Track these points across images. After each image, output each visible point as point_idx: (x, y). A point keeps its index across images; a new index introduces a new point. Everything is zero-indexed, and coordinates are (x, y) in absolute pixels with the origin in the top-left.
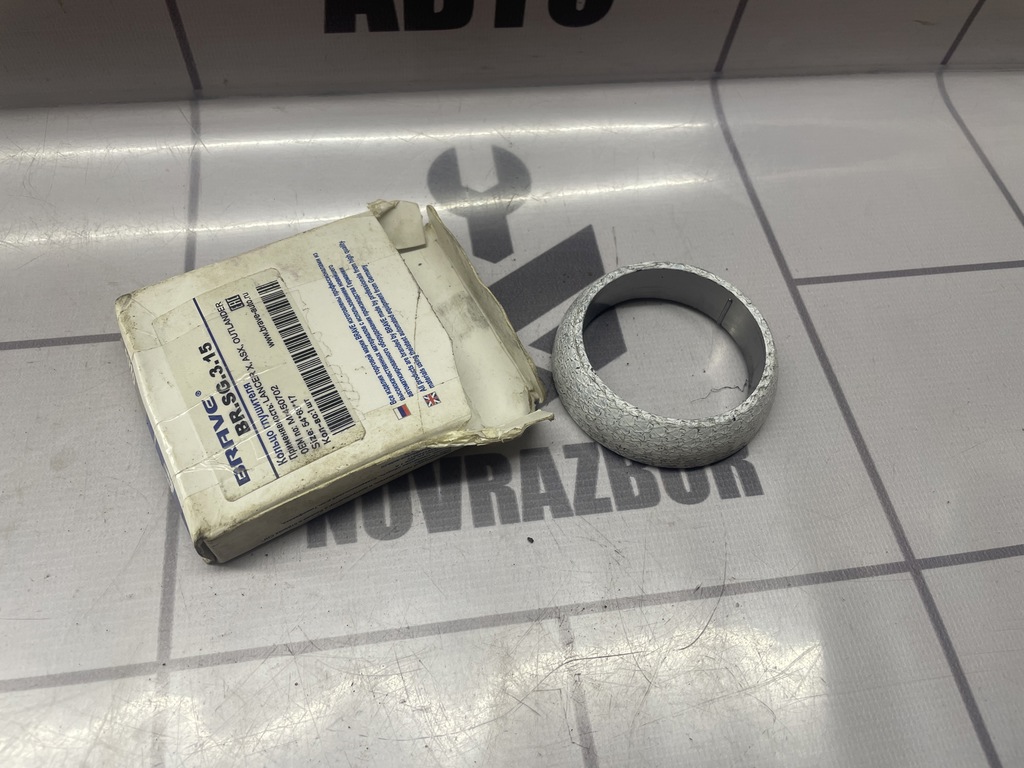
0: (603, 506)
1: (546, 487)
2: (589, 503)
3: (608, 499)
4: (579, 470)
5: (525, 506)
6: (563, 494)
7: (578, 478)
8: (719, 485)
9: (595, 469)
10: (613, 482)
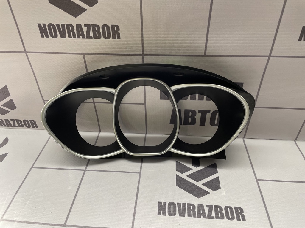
0: (213, 218)
1: (202, 212)
2: (210, 217)
3: (214, 216)
4: (209, 210)
5: (198, 215)
6: (205, 214)
7: (209, 211)
8: (237, 218)
9: (212, 210)
10: (215, 213)
